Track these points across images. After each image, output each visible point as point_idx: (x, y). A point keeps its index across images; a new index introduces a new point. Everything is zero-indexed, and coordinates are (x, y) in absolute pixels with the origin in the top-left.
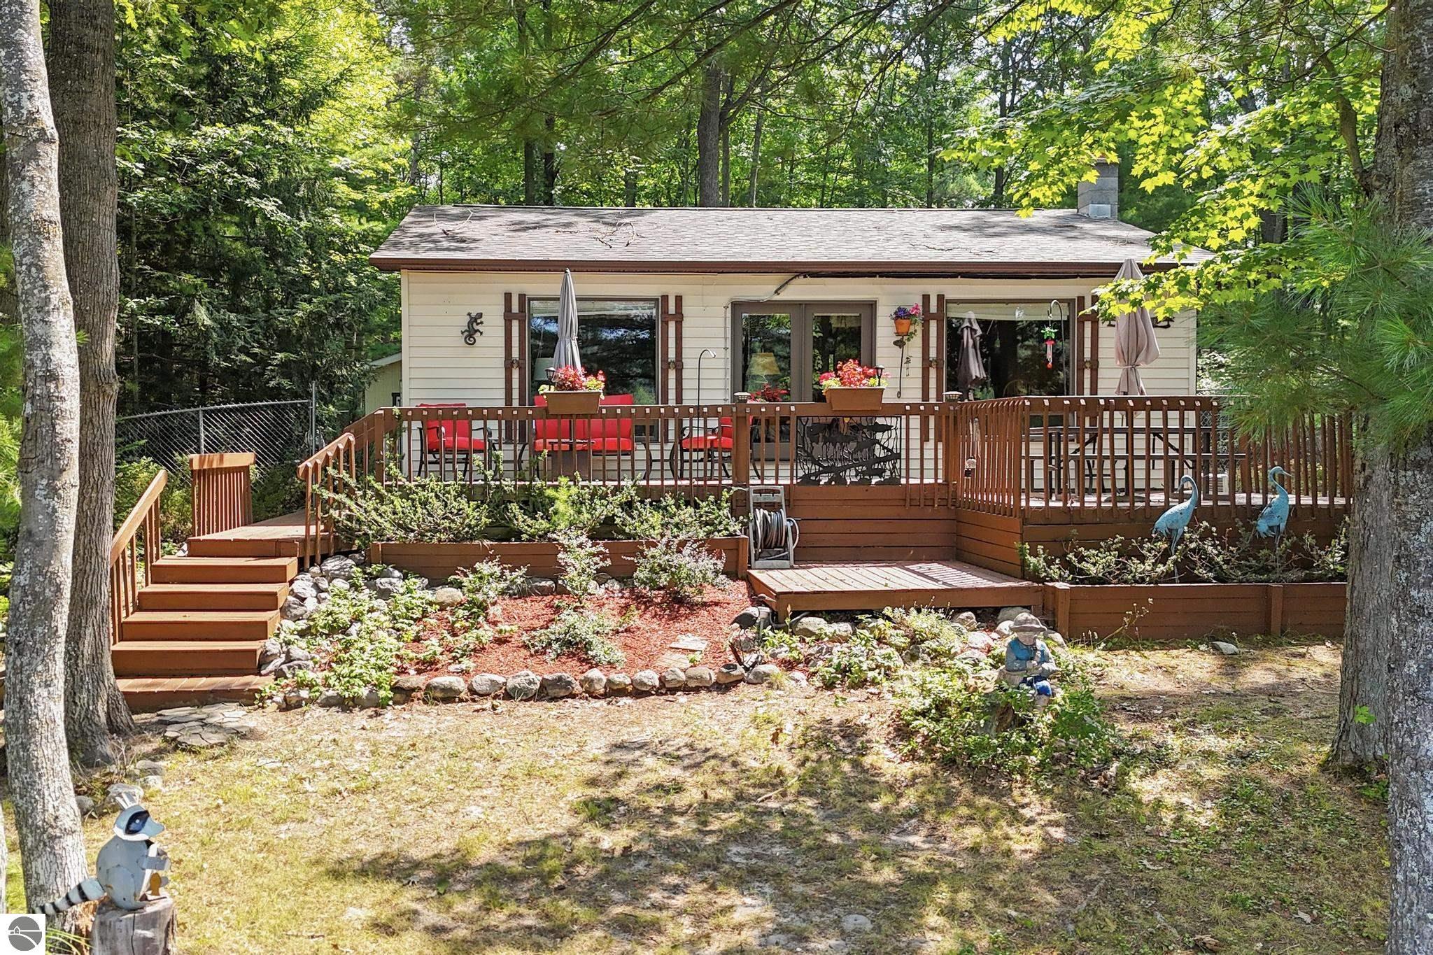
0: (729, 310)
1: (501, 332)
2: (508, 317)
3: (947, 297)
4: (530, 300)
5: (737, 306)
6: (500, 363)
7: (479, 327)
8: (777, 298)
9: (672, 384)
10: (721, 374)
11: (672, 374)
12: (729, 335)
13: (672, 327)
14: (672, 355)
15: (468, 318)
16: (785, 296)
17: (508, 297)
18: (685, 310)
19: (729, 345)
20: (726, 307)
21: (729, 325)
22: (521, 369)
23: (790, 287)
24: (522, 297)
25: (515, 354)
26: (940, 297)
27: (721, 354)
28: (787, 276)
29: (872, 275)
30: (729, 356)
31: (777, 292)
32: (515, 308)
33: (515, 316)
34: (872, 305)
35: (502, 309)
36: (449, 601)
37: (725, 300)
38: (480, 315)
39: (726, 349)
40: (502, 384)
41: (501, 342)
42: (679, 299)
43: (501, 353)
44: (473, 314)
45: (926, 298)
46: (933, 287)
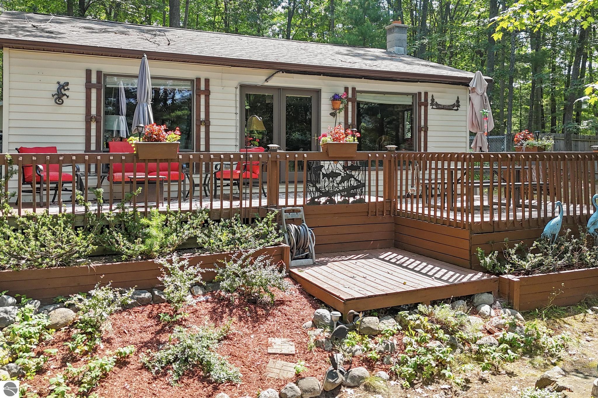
0: (238, 90)
1: (83, 96)
2: (89, 86)
3: (357, 89)
4: (104, 75)
5: (242, 87)
6: (82, 118)
7: (66, 92)
8: (266, 84)
9: (203, 135)
10: (233, 129)
11: (203, 129)
12: (238, 105)
13: (203, 98)
14: (203, 116)
15: (57, 86)
16: (271, 83)
17: (89, 73)
18: (211, 88)
19: (238, 112)
20: (236, 88)
21: (238, 99)
22: (98, 122)
23: (274, 78)
24: (99, 73)
25: (94, 112)
26: (354, 89)
27: (233, 116)
28: (273, 71)
29: (319, 74)
30: (238, 118)
31: (266, 80)
32: (94, 80)
33: (94, 86)
34: (318, 92)
35: (84, 80)
36: (62, 321)
37: (236, 83)
38: (67, 84)
39: (236, 113)
40: (83, 132)
41: (83, 103)
42: (207, 81)
43: (83, 111)
44: (62, 83)
45: (346, 89)
46: (351, 83)
